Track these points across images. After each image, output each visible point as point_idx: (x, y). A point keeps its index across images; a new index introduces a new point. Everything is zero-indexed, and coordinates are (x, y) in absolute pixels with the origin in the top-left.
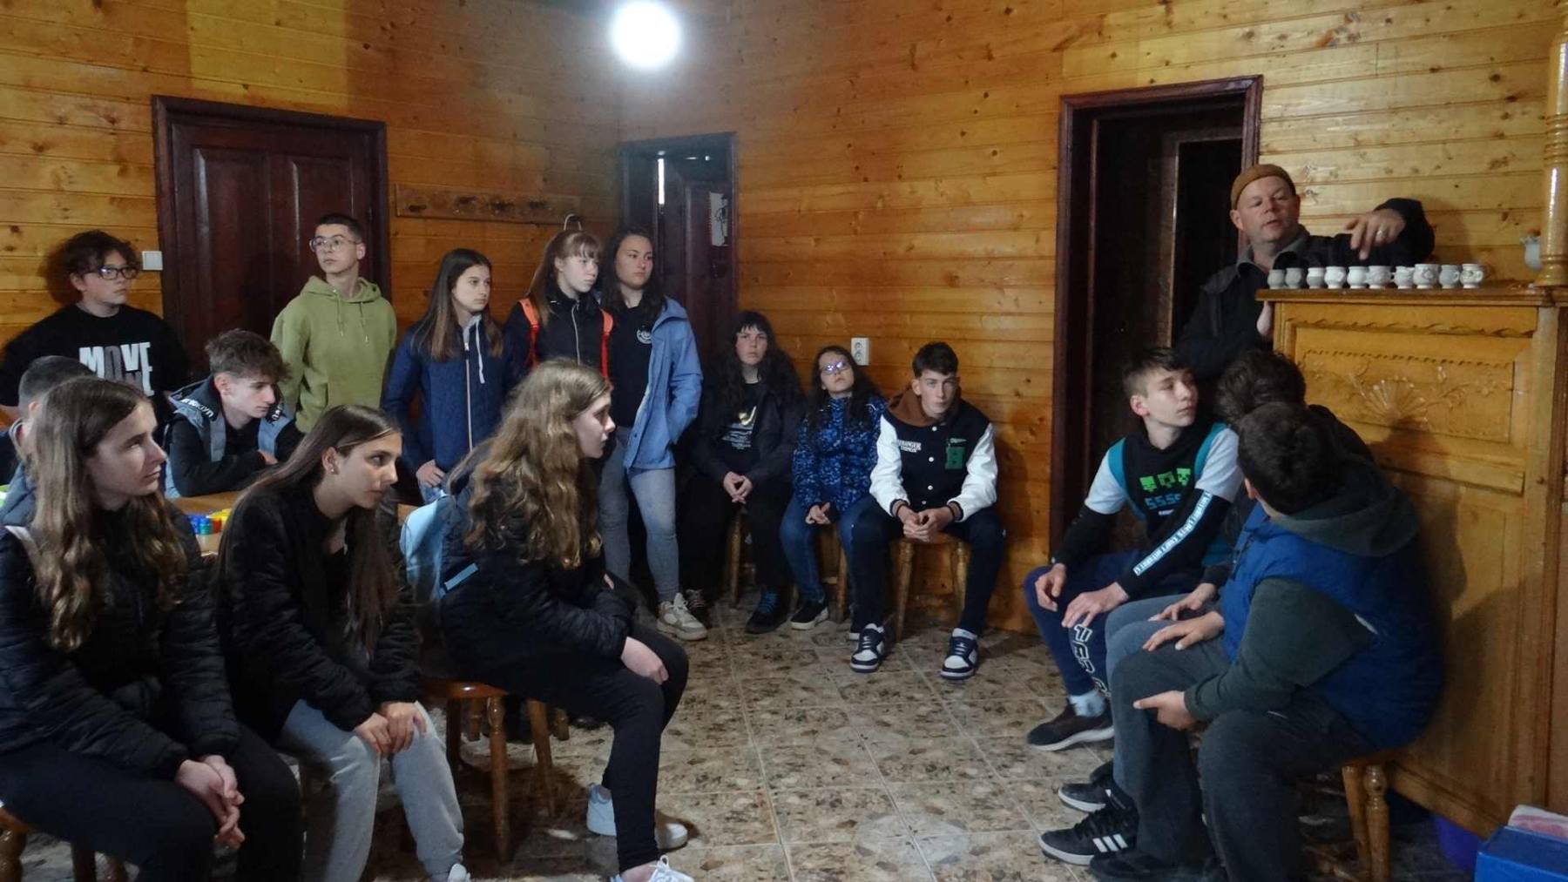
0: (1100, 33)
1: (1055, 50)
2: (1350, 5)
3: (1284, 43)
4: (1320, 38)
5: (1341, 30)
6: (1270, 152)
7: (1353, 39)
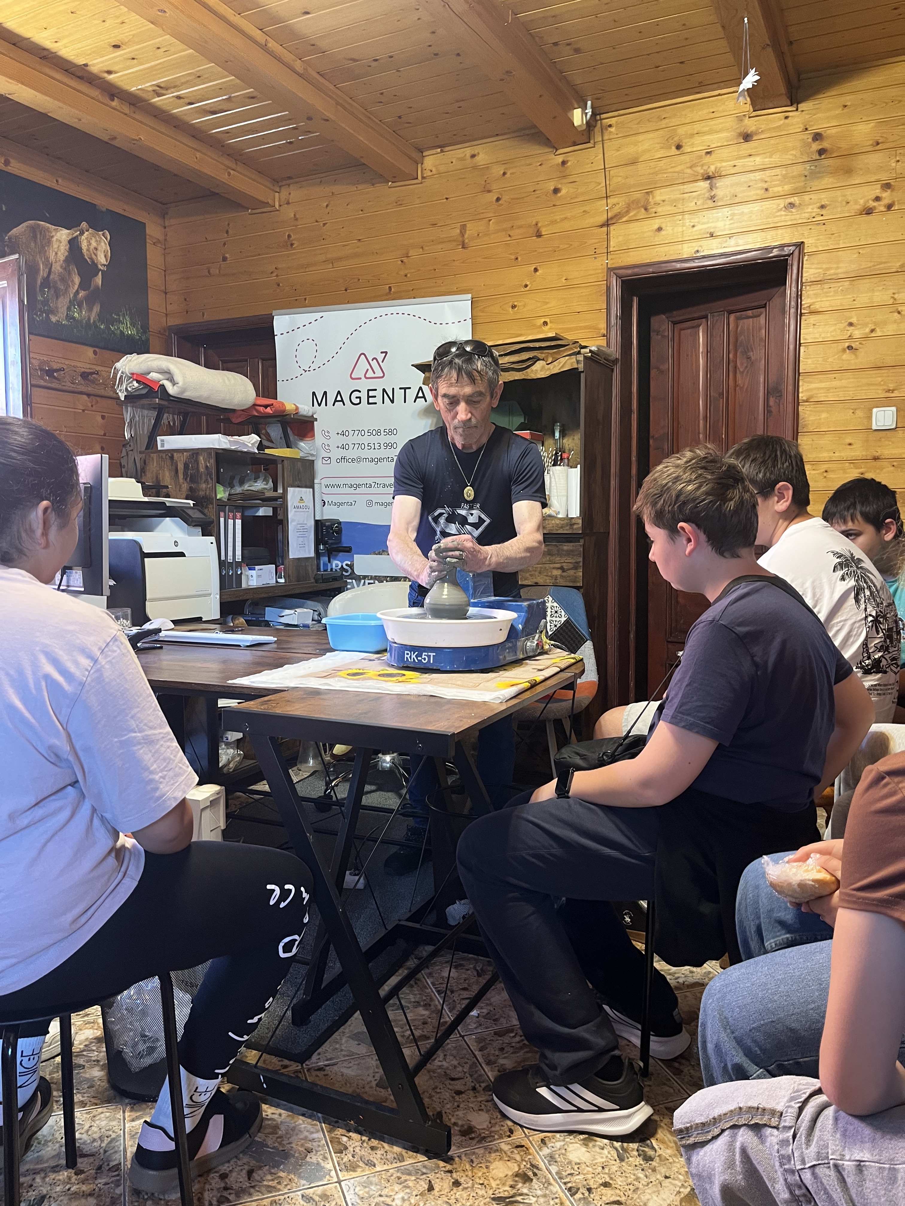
0: (646, 209)
1: (602, 226)
2: (884, 177)
3: (823, 212)
4: (858, 207)
5: (878, 199)
6: (811, 313)
7: (889, 207)
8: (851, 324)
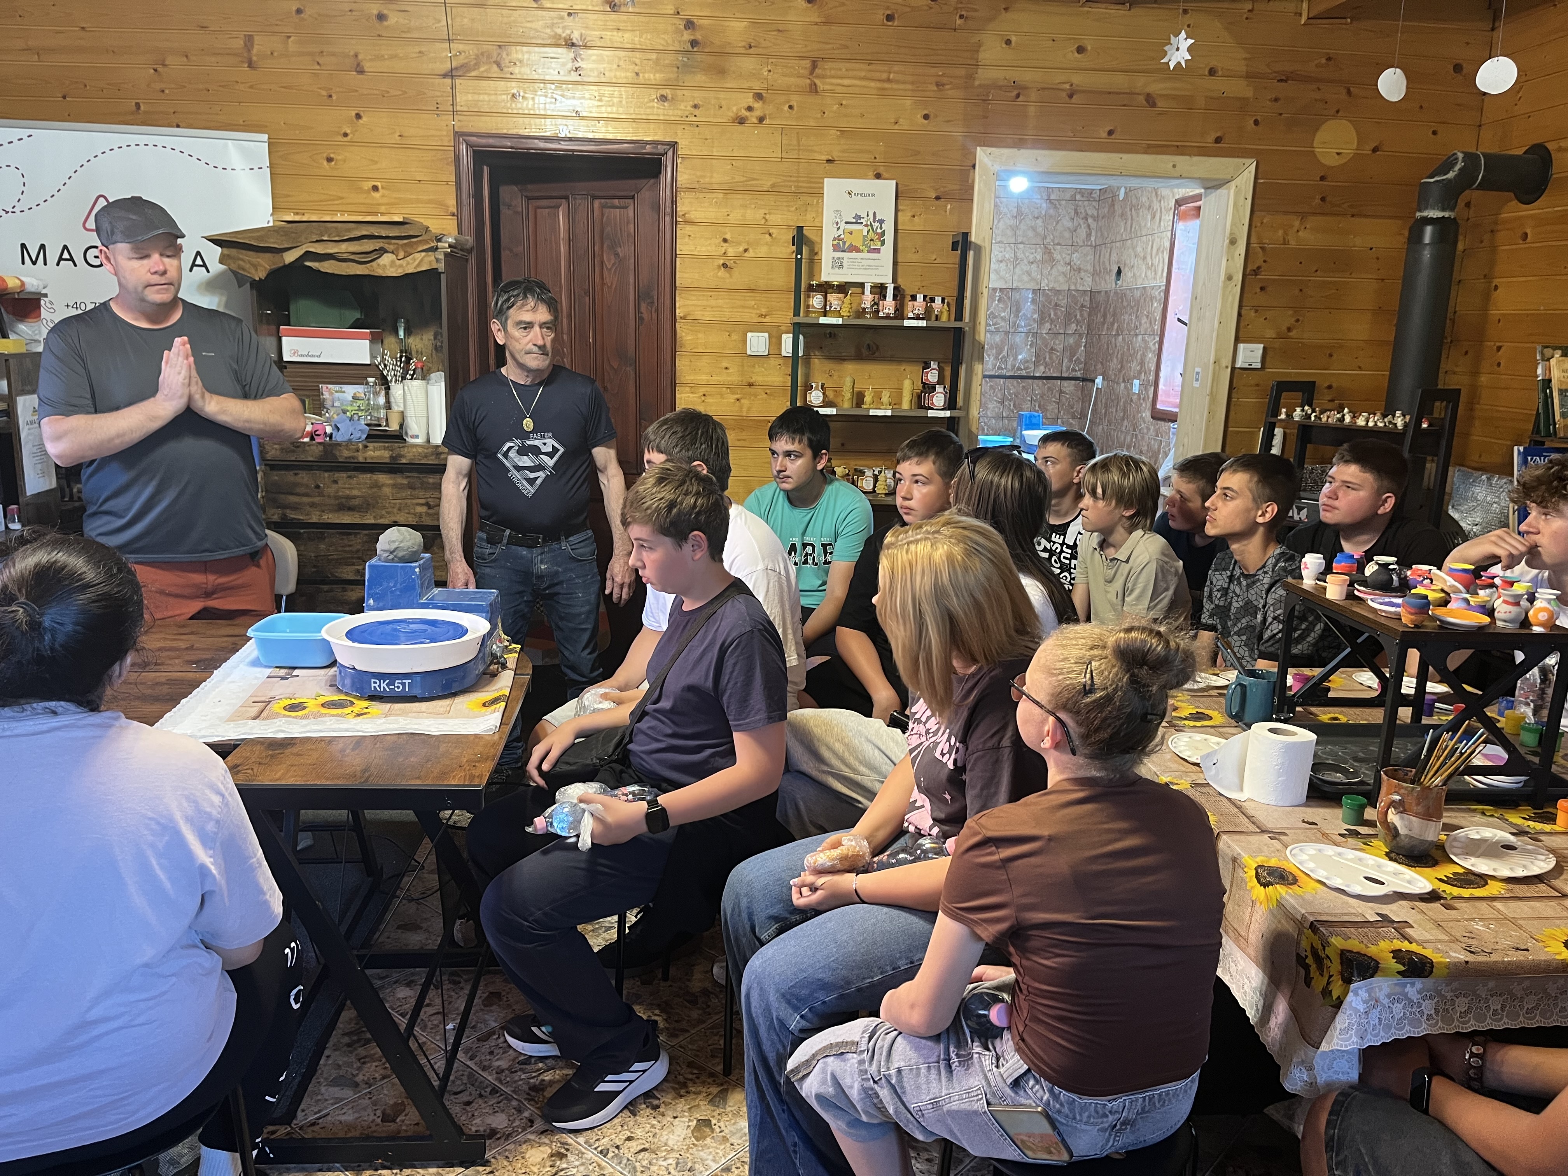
0: (499, 65)
1: (445, 76)
2: (757, 86)
3: (696, 112)
4: (731, 114)
5: (750, 109)
6: (687, 222)
7: (761, 120)
8: (725, 240)
